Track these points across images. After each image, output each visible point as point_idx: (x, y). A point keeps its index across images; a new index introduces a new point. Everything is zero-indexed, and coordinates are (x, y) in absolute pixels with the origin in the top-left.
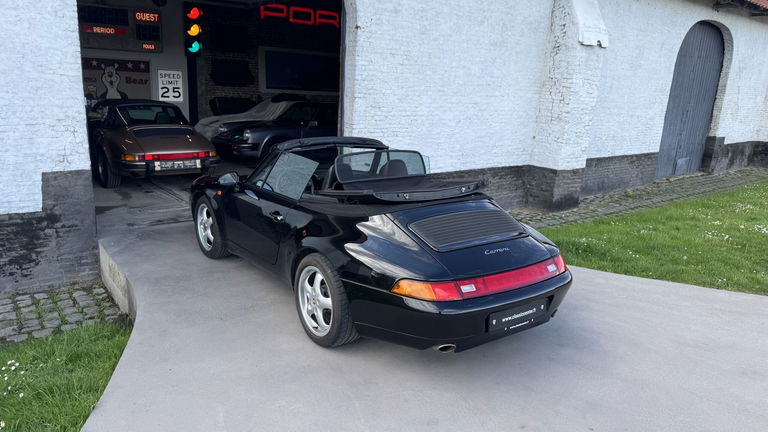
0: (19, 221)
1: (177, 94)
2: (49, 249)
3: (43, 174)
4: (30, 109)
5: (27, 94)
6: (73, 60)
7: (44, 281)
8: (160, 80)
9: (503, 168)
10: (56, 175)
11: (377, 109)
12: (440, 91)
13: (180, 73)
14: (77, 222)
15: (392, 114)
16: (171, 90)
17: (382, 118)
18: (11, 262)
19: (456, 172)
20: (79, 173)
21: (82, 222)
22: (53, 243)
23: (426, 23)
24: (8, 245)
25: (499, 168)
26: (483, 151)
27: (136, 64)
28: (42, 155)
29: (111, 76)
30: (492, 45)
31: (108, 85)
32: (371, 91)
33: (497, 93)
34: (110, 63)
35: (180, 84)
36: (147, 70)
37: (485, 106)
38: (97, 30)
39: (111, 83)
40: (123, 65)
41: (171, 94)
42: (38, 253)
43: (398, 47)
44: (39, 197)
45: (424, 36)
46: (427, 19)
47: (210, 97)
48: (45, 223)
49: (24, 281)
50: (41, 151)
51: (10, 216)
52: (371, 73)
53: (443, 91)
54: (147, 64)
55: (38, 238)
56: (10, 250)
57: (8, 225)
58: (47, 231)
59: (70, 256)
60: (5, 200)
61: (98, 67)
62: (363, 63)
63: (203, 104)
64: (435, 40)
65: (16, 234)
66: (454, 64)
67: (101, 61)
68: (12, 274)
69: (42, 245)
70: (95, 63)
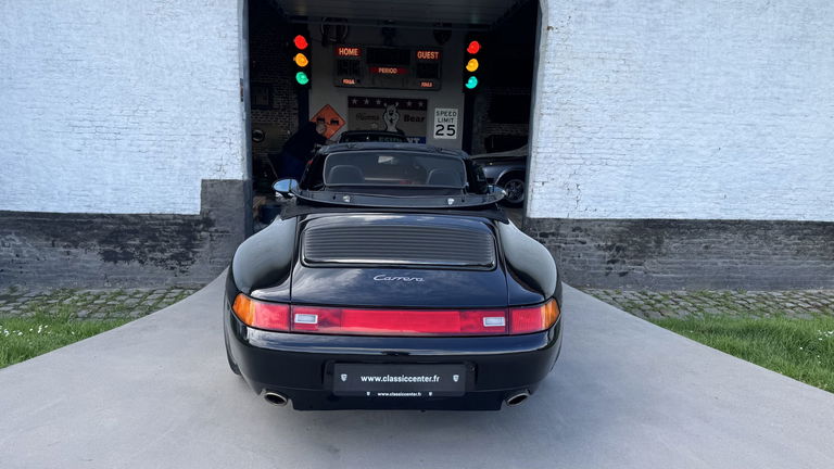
0: (180, 221)
1: (451, 132)
2: (203, 251)
3: (203, 181)
4: (194, 121)
5: (194, 109)
6: (232, 76)
7: (197, 279)
8: (436, 117)
9: (807, 223)
10: (213, 183)
11: (575, 129)
12: (681, 106)
13: (457, 111)
14: (229, 229)
15: (599, 135)
16: (446, 128)
17: (583, 140)
18: (172, 258)
19: (711, 221)
20: (232, 182)
21: (233, 229)
22: (207, 246)
23: (658, 16)
24: (171, 242)
25: (800, 223)
26: (765, 195)
27: (415, 102)
28: (203, 163)
29: (391, 114)
30: (784, 41)
31: (388, 122)
32: (566, 107)
33: (794, 111)
34: (391, 101)
35: (455, 123)
36: (425, 108)
37: (769, 130)
38: (382, 70)
39: (391, 121)
40: (402, 104)
41: (445, 131)
42: (195, 253)
43: (611, 49)
44: (198, 201)
45: (654, 34)
46: (660, 12)
47: (486, 135)
48: (201, 226)
49: (182, 276)
50: (203, 160)
51: (175, 216)
52: (567, 83)
53: (689, 107)
54: (425, 102)
55: (195, 239)
56: (172, 246)
57: (172, 224)
58: (203, 233)
59: (222, 260)
60: (172, 201)
61: (381, 106)
62: (555, 71)
63: (478, 141)
64: (675, 37)
65: (178, 232)
66: (709, 70)
67: (384, 100)
68: (172, 268)
69: (198, 246)
70: (378, 102)
